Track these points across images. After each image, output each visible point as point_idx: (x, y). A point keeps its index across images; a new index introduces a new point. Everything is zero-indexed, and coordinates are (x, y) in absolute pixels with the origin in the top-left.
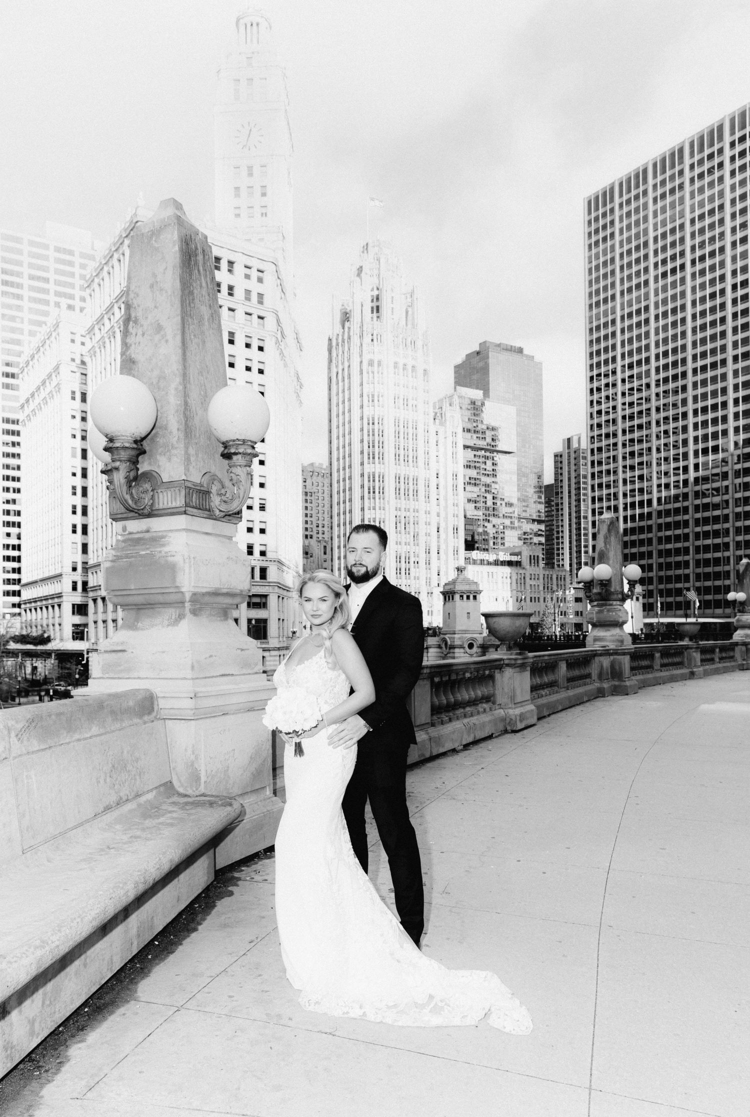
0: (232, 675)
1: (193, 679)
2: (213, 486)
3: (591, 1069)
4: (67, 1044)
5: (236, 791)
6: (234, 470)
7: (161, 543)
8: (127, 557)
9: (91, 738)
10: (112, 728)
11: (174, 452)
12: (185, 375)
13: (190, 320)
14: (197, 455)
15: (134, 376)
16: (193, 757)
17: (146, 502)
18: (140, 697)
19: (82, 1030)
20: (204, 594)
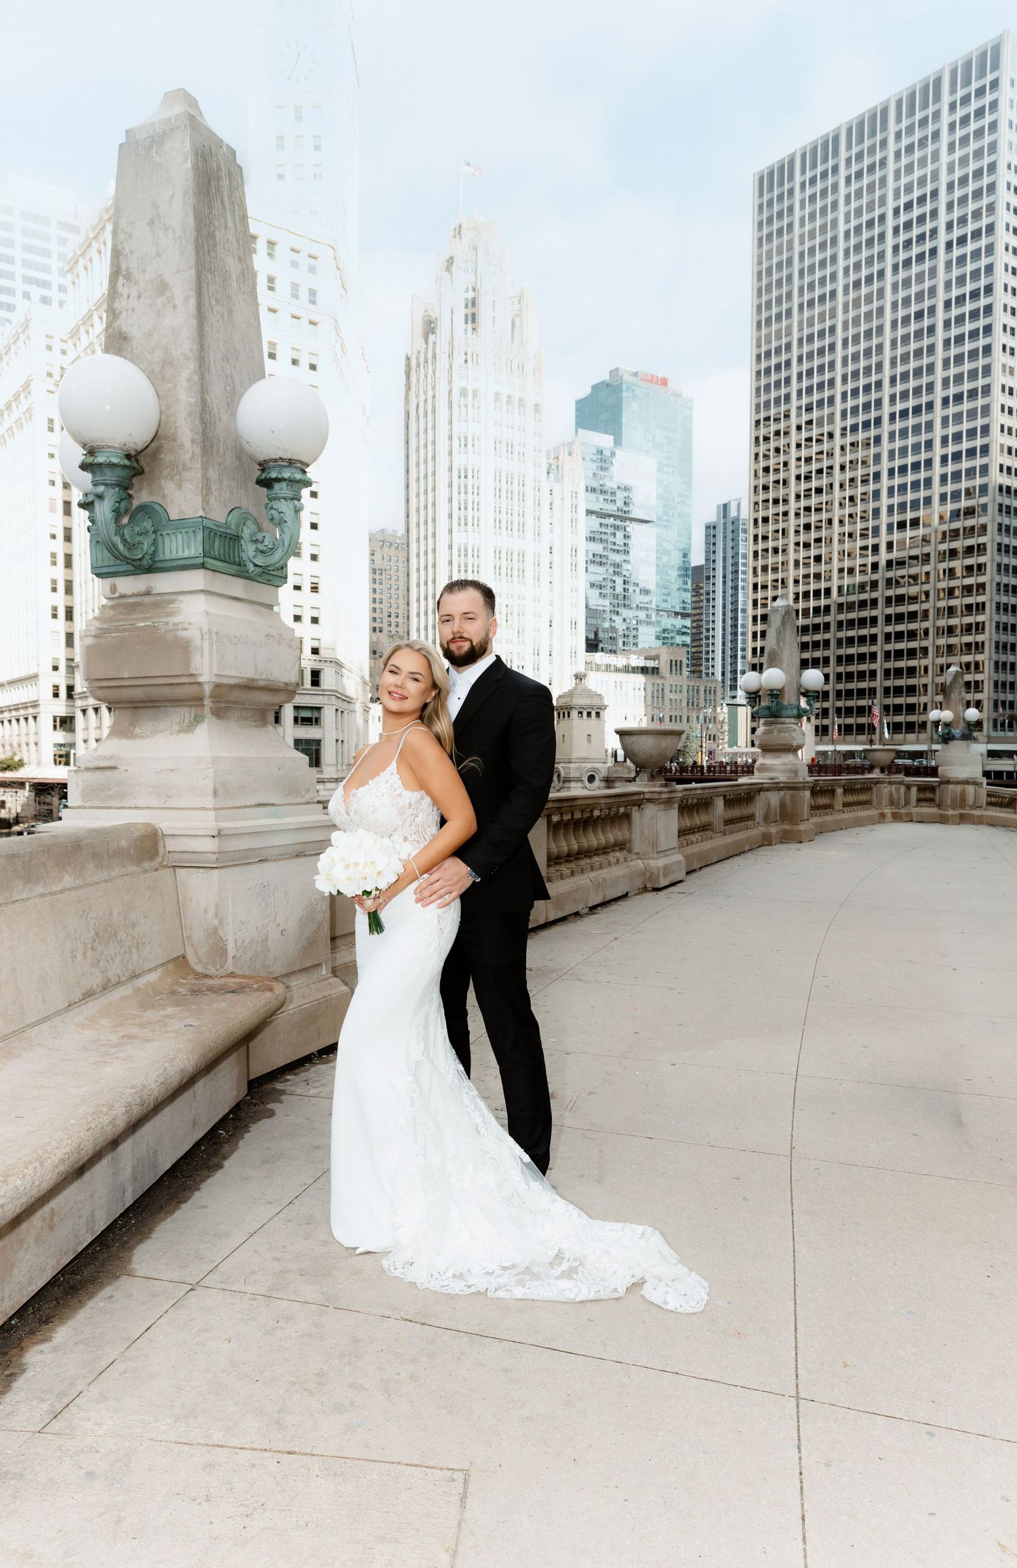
0: (273, 805)
1: (215, 809)
2: (245, 529)
3: (796, 1368)
4: (23, 1345)
5: (278, 969)
6: (276, 504)
7: (168, 610)
8: (117, 630)
9: (61, 892)
10: (95, 878)
11: (187, 475)
12: (202, 360)
13: (209, 276)
14: (221, 481)
15: (125, 358)
16: (216, 922)
17: (145, 549)
18: (137, 834)
19: (46, 1322)
20: (232, 687)
